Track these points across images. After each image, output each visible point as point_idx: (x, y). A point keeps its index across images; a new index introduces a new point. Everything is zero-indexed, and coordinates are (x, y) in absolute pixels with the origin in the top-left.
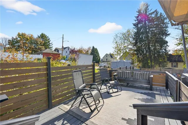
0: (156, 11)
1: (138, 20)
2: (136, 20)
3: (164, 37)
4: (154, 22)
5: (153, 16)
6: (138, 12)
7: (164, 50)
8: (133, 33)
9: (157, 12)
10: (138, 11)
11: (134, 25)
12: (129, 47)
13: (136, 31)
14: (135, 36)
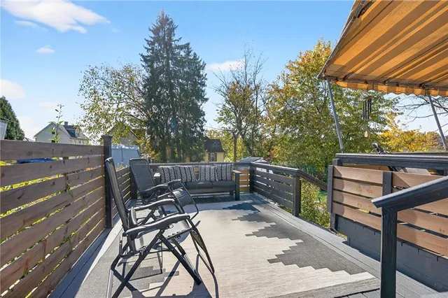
0: (187, 46)
1: (152, 49)
2: (148, 50)
3: (199, 104)
4: (183, 67)
5: (183, 53)
6: (153, 31)
7: (198, 129)
8: (140, 79)
9: (188, 49)
10: (152, 29)
11: (145, 59)
12: (132, 112)
13: (148, 75)
14: (145, 87)
